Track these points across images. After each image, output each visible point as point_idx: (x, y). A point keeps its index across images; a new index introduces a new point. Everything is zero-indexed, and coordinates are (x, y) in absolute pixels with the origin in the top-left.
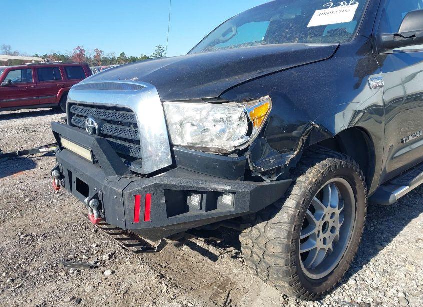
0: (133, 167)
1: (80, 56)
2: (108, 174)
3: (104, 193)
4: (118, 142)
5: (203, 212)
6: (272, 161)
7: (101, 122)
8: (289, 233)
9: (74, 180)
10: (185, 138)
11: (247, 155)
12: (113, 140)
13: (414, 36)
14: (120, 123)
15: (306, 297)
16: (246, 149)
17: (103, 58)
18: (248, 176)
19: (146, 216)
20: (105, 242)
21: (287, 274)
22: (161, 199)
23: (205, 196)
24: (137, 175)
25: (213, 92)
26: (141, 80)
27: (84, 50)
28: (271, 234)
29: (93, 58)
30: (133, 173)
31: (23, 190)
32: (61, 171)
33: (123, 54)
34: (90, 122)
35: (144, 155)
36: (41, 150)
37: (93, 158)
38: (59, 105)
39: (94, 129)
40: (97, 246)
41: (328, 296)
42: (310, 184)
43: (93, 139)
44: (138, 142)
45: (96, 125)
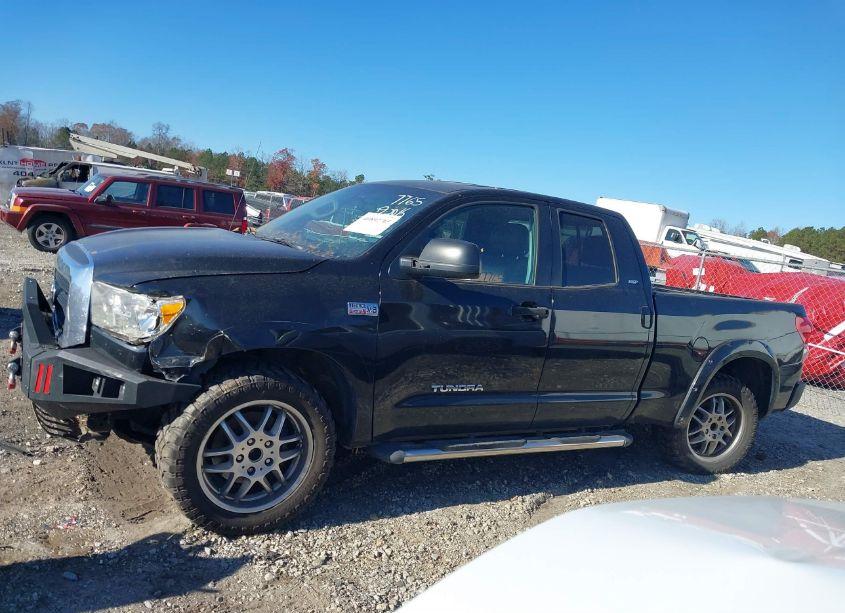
1: (284, 166)
5: (99, 396)
8: (178, 439)
11: (150, 349)
13: (429, 267)
15: (202, 522)
16: (149, 343)
22: (59, 373)
23: (104, 381)
29: (306, 174)
33: (361, 177)
42: (219, 394)
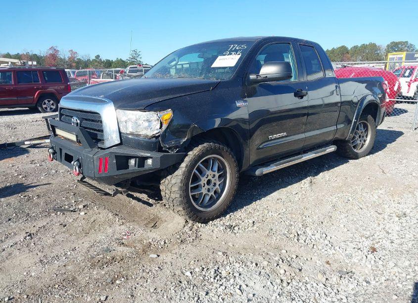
0: (100, 145)
1: (54, 56)
2: (85, 148)
3: (83, 158)
4: (91, 131)
5: (136, 168)
6: (173, 143)
7: (82, 120)
8: (182, 180)
9: (63, 155)
10: (128, 129)
11: (160, 139)
12: (88, 130)
13: (266, 77)
14: (93, 121)
16: (159, 136)
17: (78, 59)
18: (160, 150)
19: (105, 170)
20: (80, 200)
21: (181, 203)
22: (113, 160)
23: (137, 159)
24: (102, 149)
25: (142, 106)
26: (105, 97)
27: (58, 51)
28: (173, 181)
29: (67, 59)
30: (99, 148)
31: (16, 171)
32: (55, 149)
33: (98, 57)
34: (75, 120)
35: (105, 138)
36: (26, 143)
37: (77, 139)
38: (36, 106)
39: (77, 124)
40: (75, 201)
41: (211, 222)
42: (194, 155)
43: (78, 128)
44: (102, 131)
45: (79, 121)
